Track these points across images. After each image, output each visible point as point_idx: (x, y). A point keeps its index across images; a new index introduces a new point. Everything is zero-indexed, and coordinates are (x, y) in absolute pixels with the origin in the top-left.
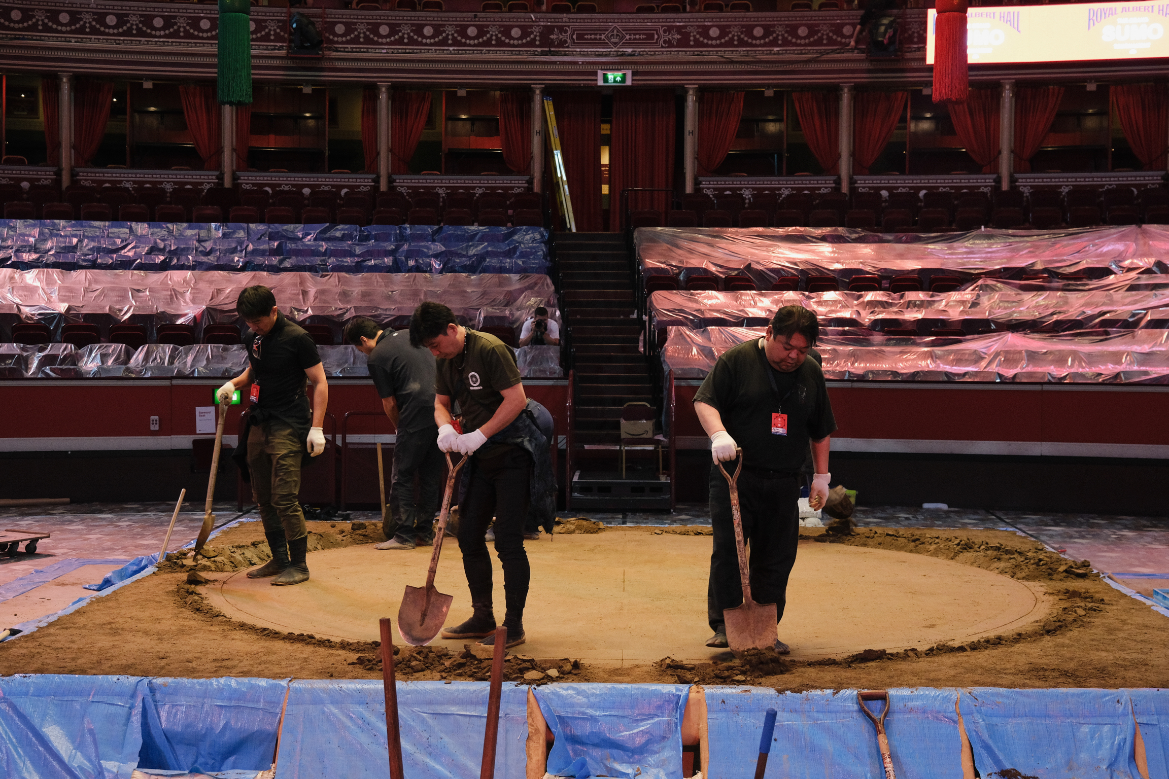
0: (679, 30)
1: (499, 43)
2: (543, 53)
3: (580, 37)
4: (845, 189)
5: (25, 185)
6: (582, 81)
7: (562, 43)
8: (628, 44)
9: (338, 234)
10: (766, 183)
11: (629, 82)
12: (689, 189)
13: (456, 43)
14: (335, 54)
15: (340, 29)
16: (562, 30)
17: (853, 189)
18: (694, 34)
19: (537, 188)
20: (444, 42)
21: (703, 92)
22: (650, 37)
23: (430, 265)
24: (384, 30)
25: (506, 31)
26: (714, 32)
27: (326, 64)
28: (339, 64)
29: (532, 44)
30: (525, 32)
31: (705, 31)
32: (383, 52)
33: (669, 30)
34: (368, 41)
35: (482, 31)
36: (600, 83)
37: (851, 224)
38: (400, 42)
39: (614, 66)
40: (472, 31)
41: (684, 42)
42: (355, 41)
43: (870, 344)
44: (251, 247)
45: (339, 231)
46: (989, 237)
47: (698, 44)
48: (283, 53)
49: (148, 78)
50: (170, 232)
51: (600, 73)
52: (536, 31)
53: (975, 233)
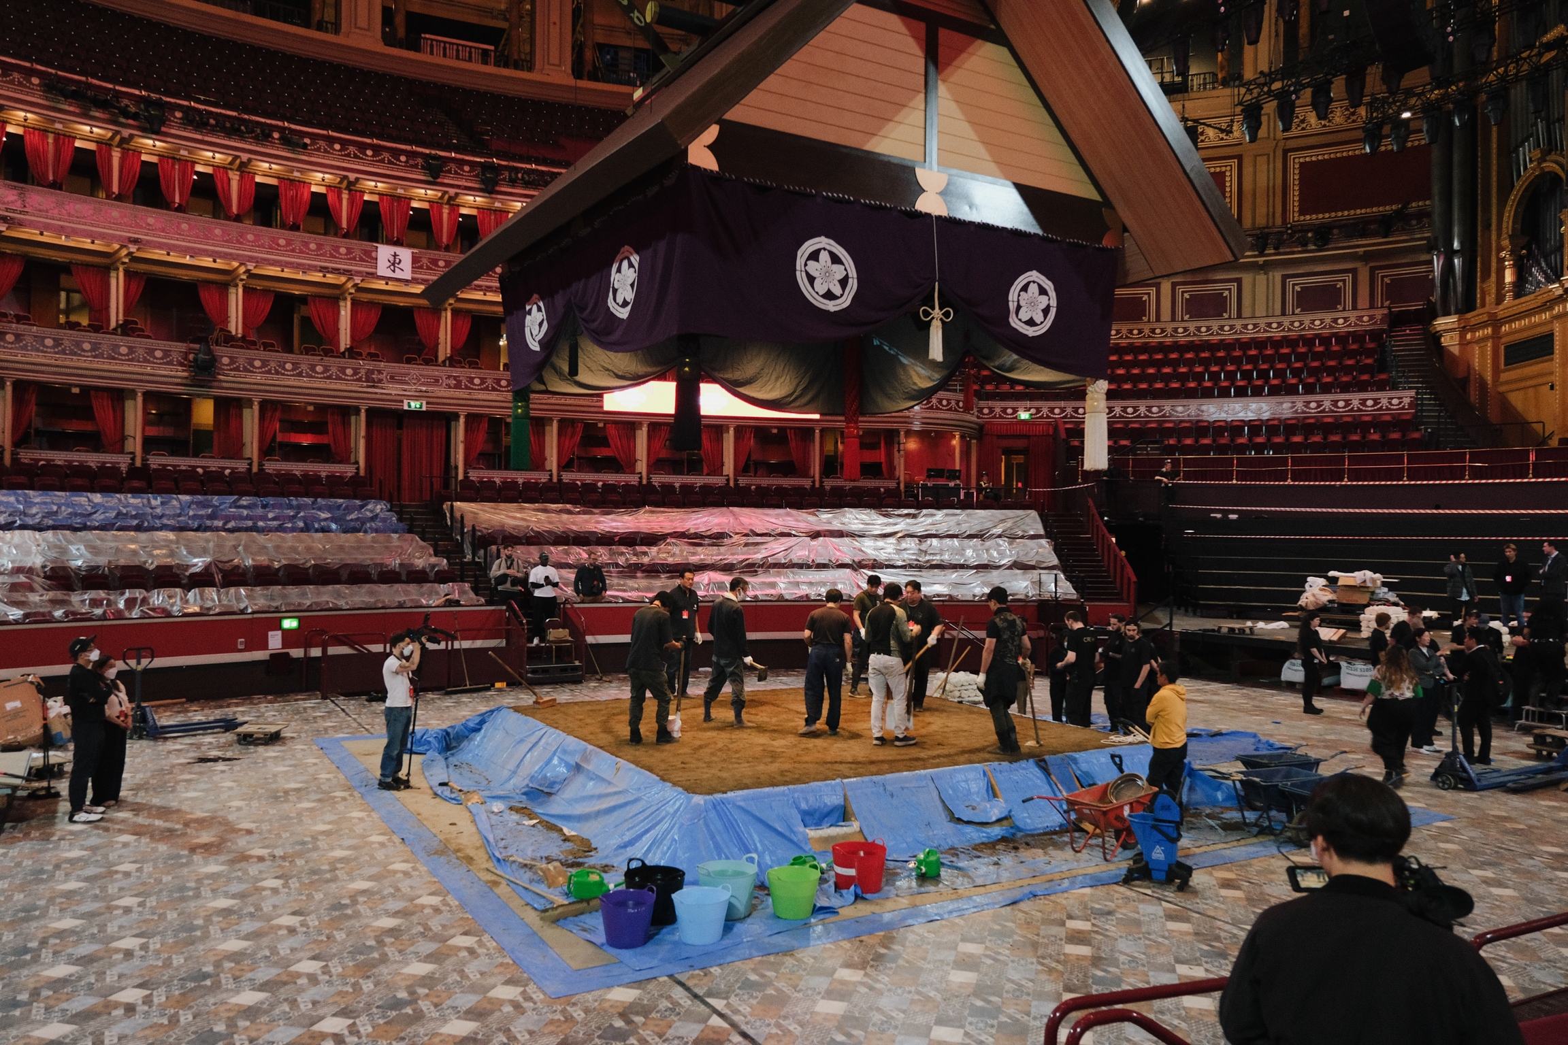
0: (455, 378)
1: (339, 378)
2: (368, 387)
3: (392, 378)
4: (555, 480)
6: (393, 406)
7: (380, 381)
8: (423, 384)
9: (245, 503)
10: (510, 475)
11: (424, 409)
12: (461, 477)
13: (309, 376)
14: (221, 377)
15: (225, 360)
16: (380, 372)
17: (560, 480)
18: (464, 381)
19: (362, 473)
20: (300, 374)
21: (469, 417)
22: (437, 381)
23: (329, 527)
24: (257, 363)
25: (343, 370)
26: (477, 381)
27: (215, 384)
28: (225, 385)
29: (359, 380)
30: (356, 372)
31: (471, 380)
32: (258, 378)
33: (449, 377)
34: (246, 370)
35: (326, 369)
36: (406, 408)
37: (574, 502)
38: (269, 372)
39: (416, 398)
40: (319, 369)
41: (458, 386)
42: (237, 369)
43: (635, 577)
44: (191, 513)
45: (245, 501)
46: (653, 512)
47: (467, 388)
48: (185, 374)
49: (76, 386)
50: (120, 500)
51: (406, 402)
52: (363, 372)
53: (643, 511)
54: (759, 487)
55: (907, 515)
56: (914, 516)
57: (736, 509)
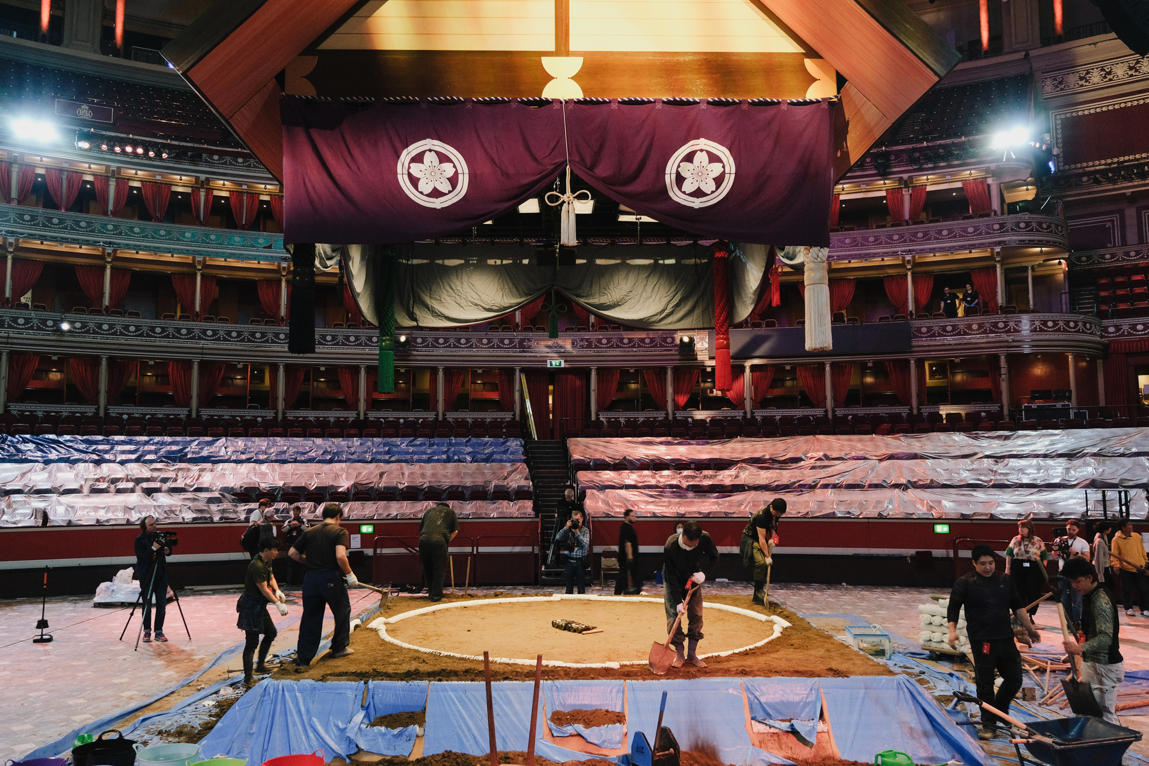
0: (587, 340)
1: (499, 347)
2: (520, 352)
3: (539, 344)
4: (671, 418)
5: (259, 419)
6: (539, 365)
7: (529, 347)
8: (562, 347)
9: (418, 443)
10: (631, 415)
11: (563, 365)
12: (593, 418)
13: (477, 347)
14: (415, 353)
15: (419, 340)
16: (529, 340)
17: (675, 418)
18: (594, 342)
19: (518, 418)
20: (471, 347)
21: (599, 370)
23: (465, 458)
24: (441, 341)
25: (502, 341)
26: (604, 341)
27: (412, 358)
28: (418, 358)
29: (514, 347)
30: (511, 341)
31: (600, 341)
32: (441, 351)
33: (582, 340)
34: (433, 346)
35: (490, 341)
36: (549, 366)
37: (674, 436)
38: (449, 346)
39: (556, 358)
40: (485, 341)
41: (589, 346)
42: (427, 346)
43: (687, 497)
44: (374, 450)
45: (419, 441)
46: (742, 442)
47: (596, 347)
49: (323, 365)
50: (333, 443)
51: (549, 361)
52: (517, 341)
53: (735, 440)
54: (855, 416)
55: (999, 437)
56: (1007, 438)
57: (821, 437)
